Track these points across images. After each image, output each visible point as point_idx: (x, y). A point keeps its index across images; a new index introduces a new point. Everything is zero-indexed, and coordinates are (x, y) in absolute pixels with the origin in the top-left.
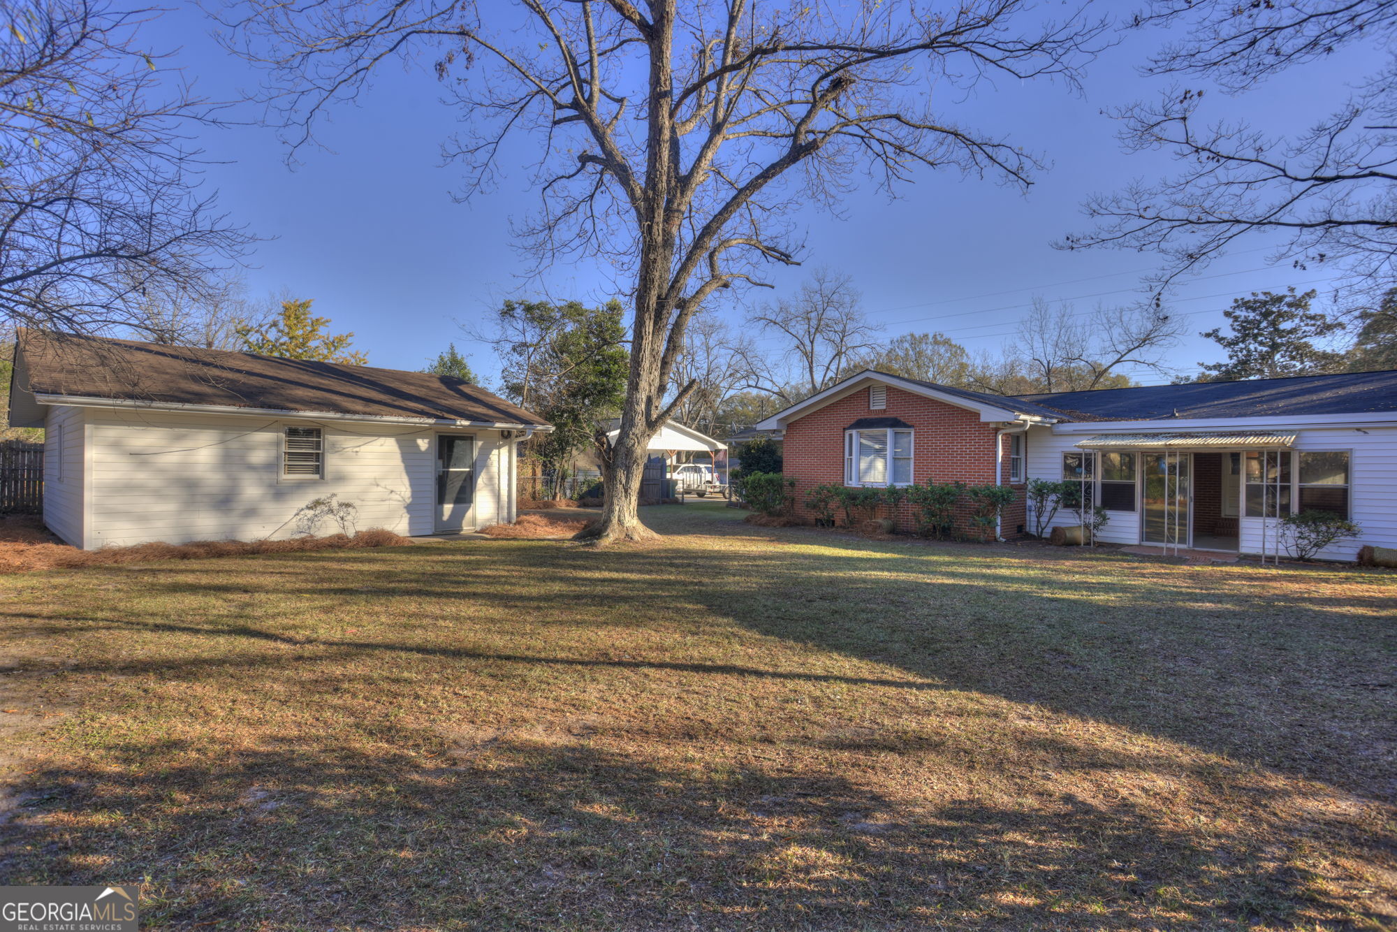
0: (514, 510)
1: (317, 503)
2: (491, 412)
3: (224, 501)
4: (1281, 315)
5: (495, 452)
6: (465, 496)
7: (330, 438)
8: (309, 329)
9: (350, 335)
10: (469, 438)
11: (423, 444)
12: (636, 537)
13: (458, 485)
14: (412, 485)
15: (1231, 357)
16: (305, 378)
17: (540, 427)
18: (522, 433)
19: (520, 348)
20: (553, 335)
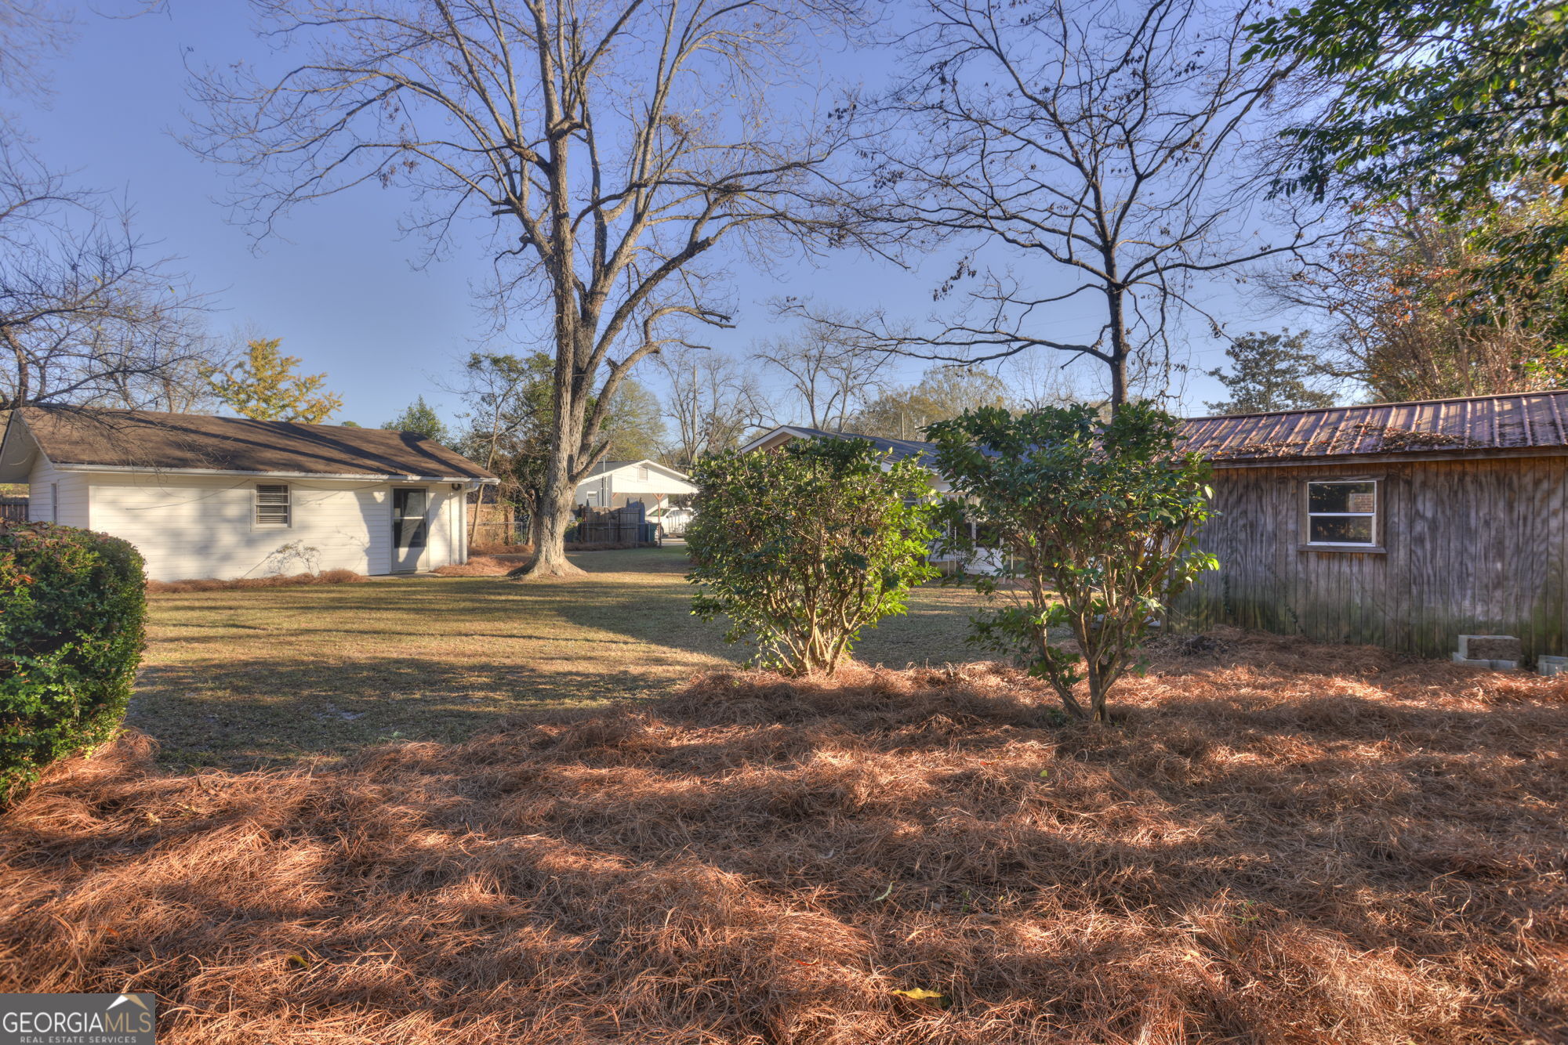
0: (465, 553)
1: (286, 548)
2: (442, 468)
3: (204, 548)
4: (1277, 354)
5: (446, 502)
6: (418, 541)
7: (296, 493)
8: (279, 369)
9: (323, 376)
10: (421, 491)
11: (379, 496)
12: (560, 573)
13: (412, 531)
14: (370, 532)
15: (1232, 396)
16: (273, 440)
17: (486, 480)
18: (470, 485)
19: (488, 399)
20: (521, 386)
